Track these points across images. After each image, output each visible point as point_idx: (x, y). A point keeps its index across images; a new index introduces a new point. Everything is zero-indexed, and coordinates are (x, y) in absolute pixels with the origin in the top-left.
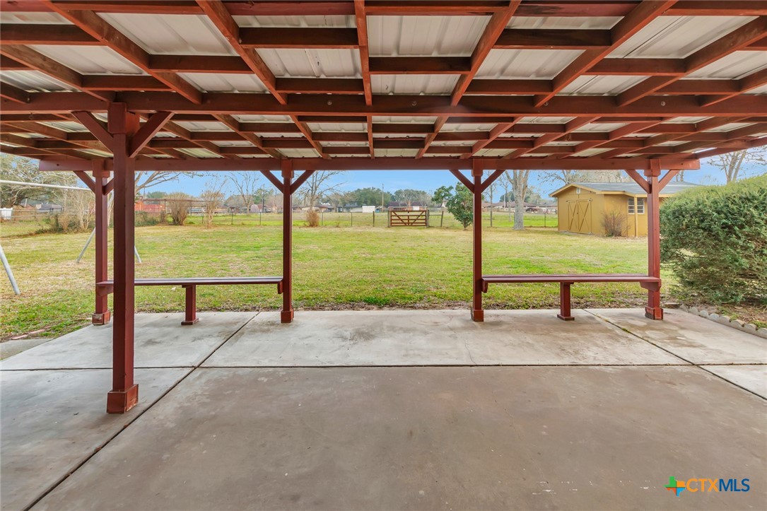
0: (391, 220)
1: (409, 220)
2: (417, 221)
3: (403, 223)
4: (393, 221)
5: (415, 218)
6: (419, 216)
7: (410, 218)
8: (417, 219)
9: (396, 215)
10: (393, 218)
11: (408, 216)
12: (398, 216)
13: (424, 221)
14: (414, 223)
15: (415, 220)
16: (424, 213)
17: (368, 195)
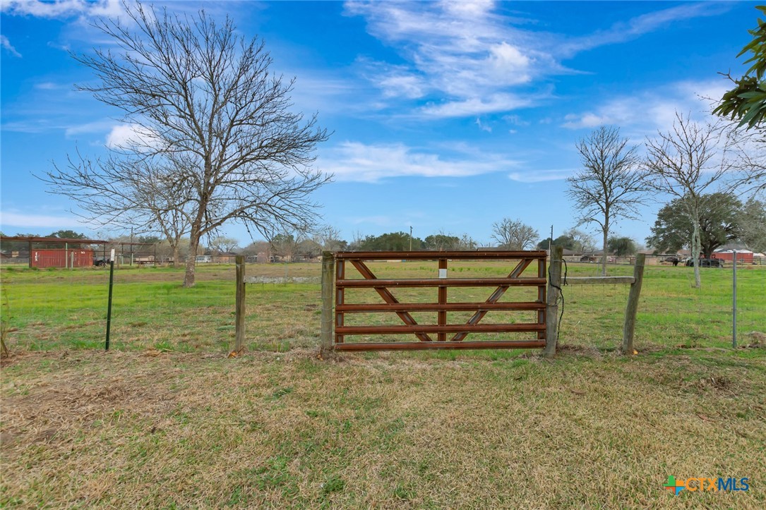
0: (342, 310)
1: (442, 308)
2: (491, 318)
3: (411, 327)
4: (352, 320)
5: (481, 295)
6: (503, 285)
7: (453, 295)
8: (492, 305)
9: (371, 281)
10: (352, 297)
11: (443, 286)
12: (381, 287)
13: (531, 317)
14: (473, 328)
15: (481, 309)
16: (532, 269)
17: (394, 241)
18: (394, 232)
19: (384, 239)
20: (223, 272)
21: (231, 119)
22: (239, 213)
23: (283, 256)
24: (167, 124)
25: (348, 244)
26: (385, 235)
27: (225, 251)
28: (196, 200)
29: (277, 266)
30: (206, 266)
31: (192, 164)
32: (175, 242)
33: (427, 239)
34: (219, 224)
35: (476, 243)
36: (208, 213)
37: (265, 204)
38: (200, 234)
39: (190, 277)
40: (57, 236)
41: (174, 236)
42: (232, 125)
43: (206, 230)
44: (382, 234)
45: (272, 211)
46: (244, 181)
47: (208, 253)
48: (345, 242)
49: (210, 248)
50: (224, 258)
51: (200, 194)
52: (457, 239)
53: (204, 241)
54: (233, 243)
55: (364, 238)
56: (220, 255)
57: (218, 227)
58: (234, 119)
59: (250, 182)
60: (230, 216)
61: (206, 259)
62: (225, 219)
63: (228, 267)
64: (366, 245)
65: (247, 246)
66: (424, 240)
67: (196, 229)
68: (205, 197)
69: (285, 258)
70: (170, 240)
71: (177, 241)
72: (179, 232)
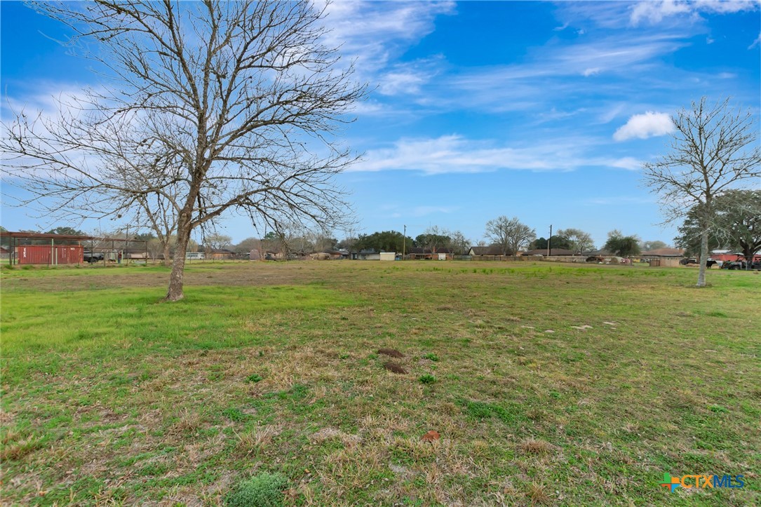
17: (387, 239)
18: (385, 231)
19: (376, 237)
20: (219, 271)
21: (237, 57)
22: (242, 200)
23: (275, 254)
24: (146, 77)
25: (339, 242)
26: (377, 234)
27: (218, 248)
28: (186, 180)
29: (271, 264)
30: (199, 264)
31: (181, 130)
32: (165, 239)
33: (417, 238)
34: (218, 213)
35: (469, 241)
36: (201, 199)
37: (278, 188)
38: (191, 226)
39: (176, 287)
40: (56, 232)
41: (164, 232)
42: (238, 69)
43: (200, 221)
44: (374, 233)
45: (285, 198)
46: (249, 159)
47: (201, 249)
48: (335, 240)
49: (204, 245)
50: (217, 255)
51: (191, 172)
52: (448, 239)
53: (196, 236)
54: (225, 240)
55: (357, 237)
56: (213, 252)
57: (216, 218)
58: (241, 57)
59: (256, 161)
60: (232, 202)
61: (200, 255)
62: (225, 206)
63: (222, 265)
64: (359, 243)
65: (239, 243)
66: (414, 239)
67: (185, 218)
68: (198, 175)
69: (277, 255)
70: (161, 237)
71: (168, 238)
72: (170, 227)
